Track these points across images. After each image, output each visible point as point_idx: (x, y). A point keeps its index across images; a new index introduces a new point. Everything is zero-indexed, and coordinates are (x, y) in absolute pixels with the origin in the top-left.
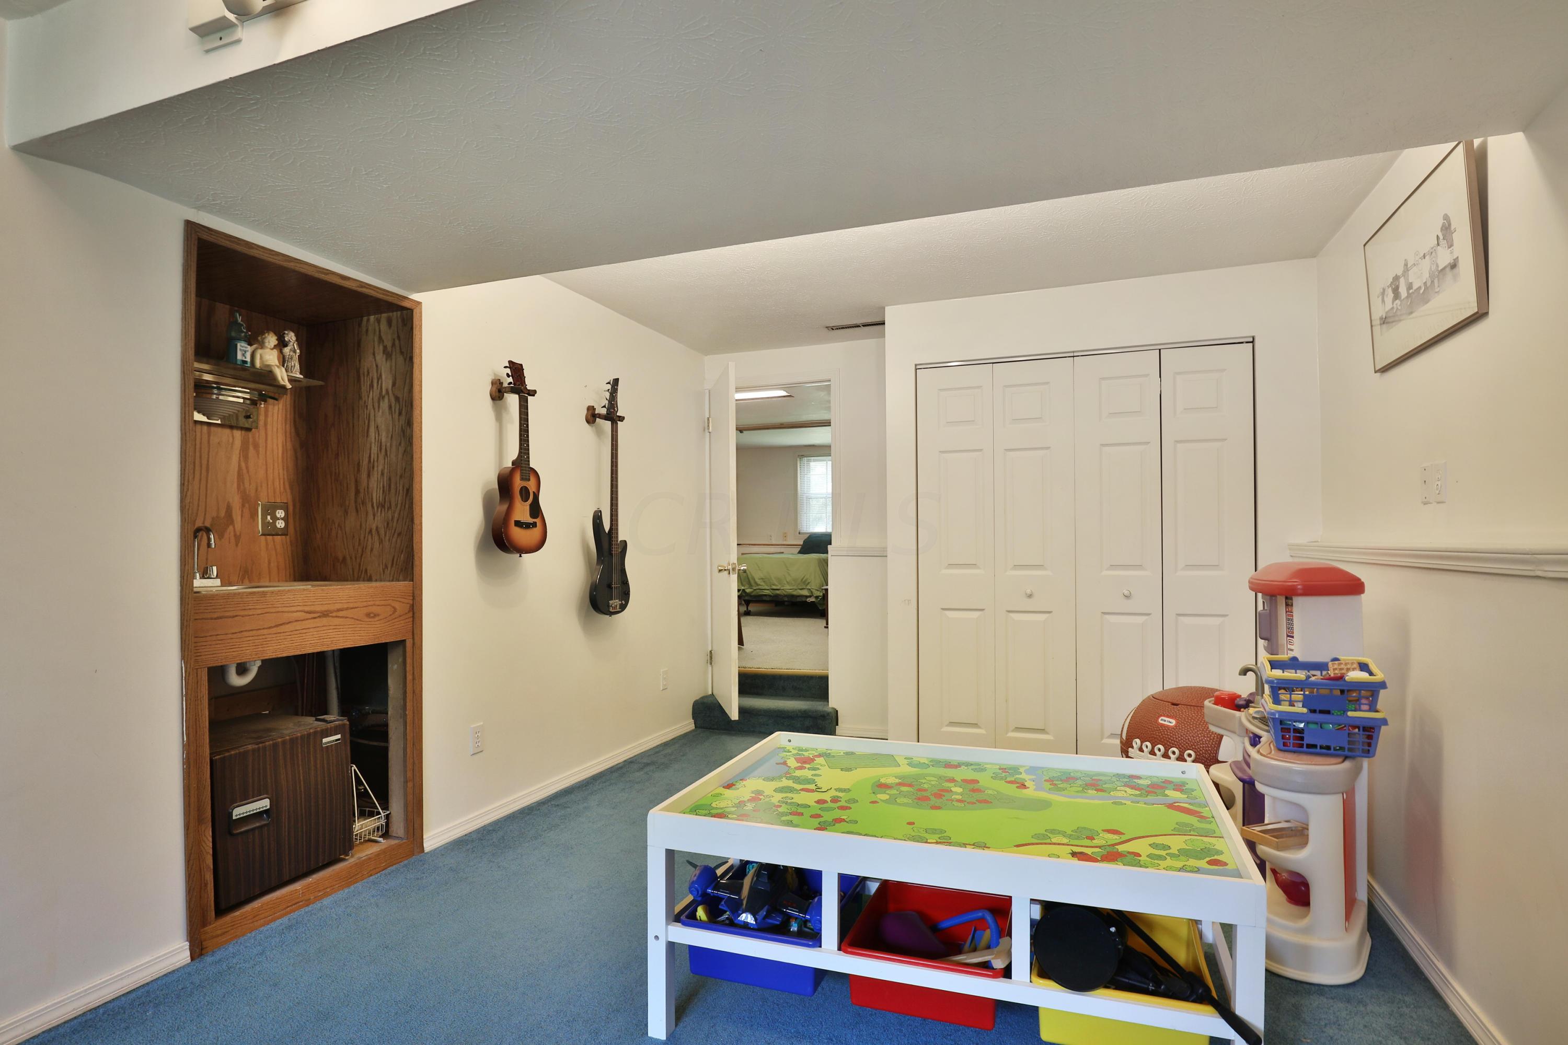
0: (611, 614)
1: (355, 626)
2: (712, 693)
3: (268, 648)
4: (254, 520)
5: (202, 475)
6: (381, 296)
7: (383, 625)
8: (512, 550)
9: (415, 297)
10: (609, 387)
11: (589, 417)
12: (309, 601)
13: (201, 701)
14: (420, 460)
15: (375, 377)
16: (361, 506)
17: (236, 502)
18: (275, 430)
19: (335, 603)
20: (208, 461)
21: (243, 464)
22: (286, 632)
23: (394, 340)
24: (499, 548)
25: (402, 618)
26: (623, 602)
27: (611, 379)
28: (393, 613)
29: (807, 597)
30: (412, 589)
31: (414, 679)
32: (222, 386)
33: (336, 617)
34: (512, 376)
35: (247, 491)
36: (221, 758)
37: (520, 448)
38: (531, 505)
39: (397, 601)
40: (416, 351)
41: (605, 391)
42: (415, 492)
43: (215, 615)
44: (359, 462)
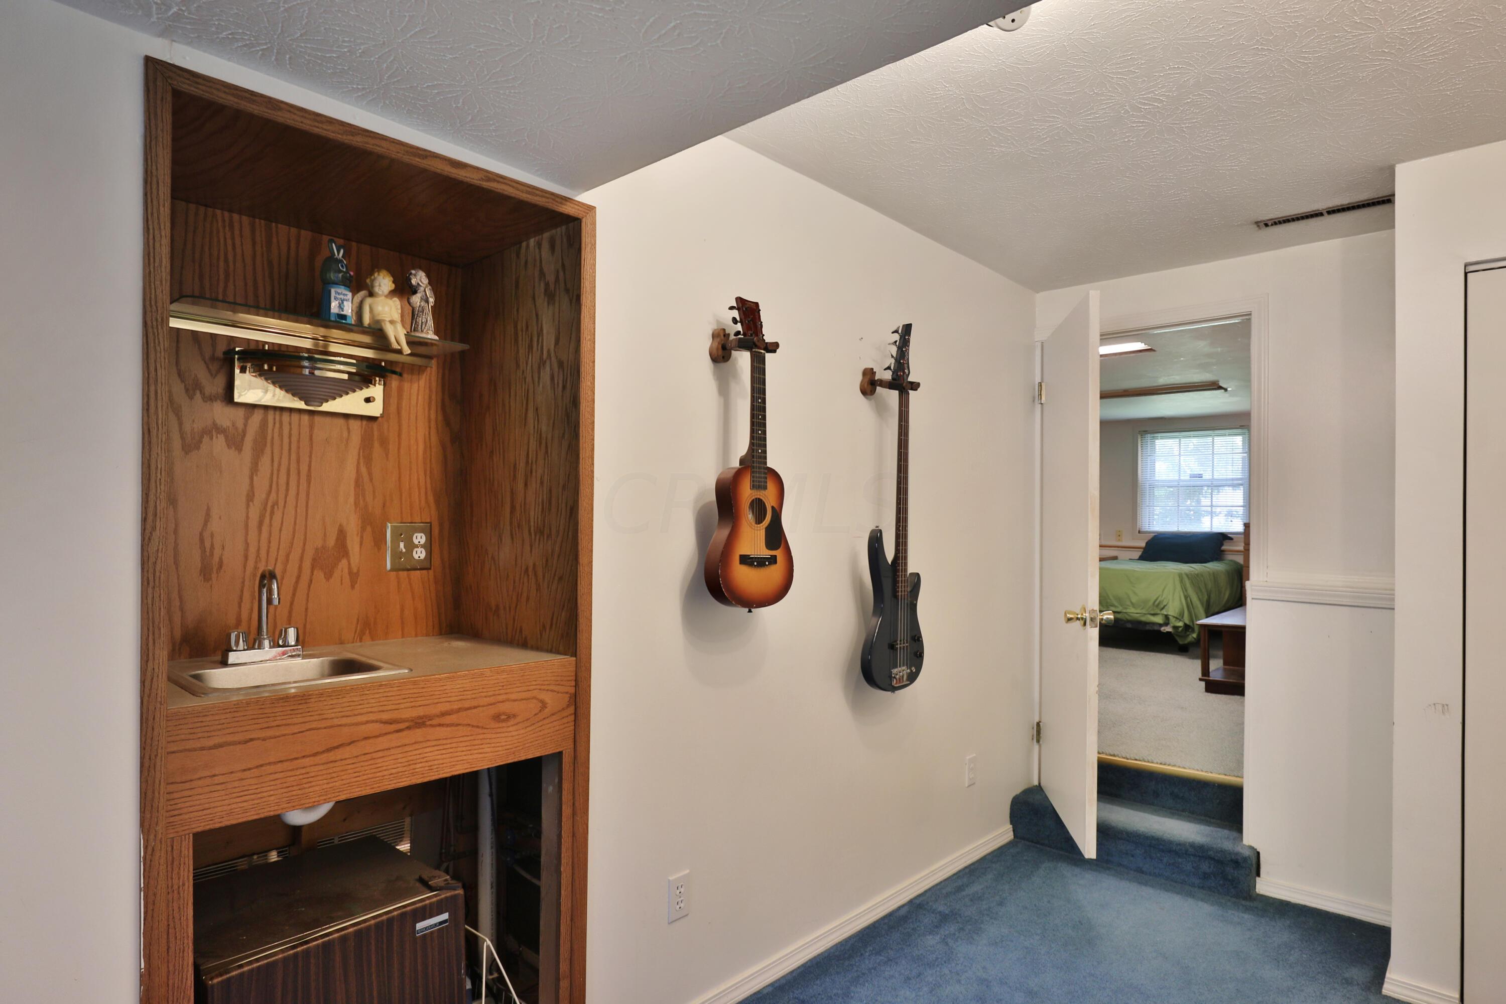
0: (894, 689)
1: (472, 738)
2: (1040, 784)
3: (311, 790)
4: (379, 549)
5: (301, 487)
6: (524, 196)
7: (523, 731)
8: (733, 603)
9: (586, 197)
10: (896, 337)
11: (866, 386)
12: (390, 703)
13: (179, 893)
14: (590, 460)
15: (535, 333)
16: (517, 529)
17: (352, 525)
18: (413, 417)
19: (437, 703)
20: (310, 466)
21: (364, 470)
22: (345, 759)
23: (558, 272)
24: (716, 599)
25: (554, 717)
26: (914, 669)
27: (900, 324)
28: (540, 711)
29: (1161, 625)
30: (575, 669)
31: (574, 814)
32: (317, 356)
33: (440, 725)
34: (741, 322)
35: (370, 509)
36: (222, 982)
37: (752, 438)
38: (768, 529)
39: (548, 690)
40: (586, 285)
41: (889, 344)
42: (582, 513)
43: (210, 743)
44: (516, 464)
